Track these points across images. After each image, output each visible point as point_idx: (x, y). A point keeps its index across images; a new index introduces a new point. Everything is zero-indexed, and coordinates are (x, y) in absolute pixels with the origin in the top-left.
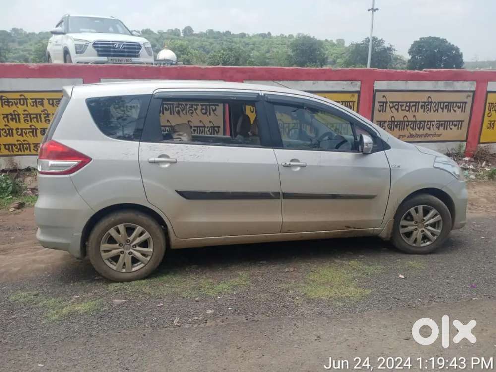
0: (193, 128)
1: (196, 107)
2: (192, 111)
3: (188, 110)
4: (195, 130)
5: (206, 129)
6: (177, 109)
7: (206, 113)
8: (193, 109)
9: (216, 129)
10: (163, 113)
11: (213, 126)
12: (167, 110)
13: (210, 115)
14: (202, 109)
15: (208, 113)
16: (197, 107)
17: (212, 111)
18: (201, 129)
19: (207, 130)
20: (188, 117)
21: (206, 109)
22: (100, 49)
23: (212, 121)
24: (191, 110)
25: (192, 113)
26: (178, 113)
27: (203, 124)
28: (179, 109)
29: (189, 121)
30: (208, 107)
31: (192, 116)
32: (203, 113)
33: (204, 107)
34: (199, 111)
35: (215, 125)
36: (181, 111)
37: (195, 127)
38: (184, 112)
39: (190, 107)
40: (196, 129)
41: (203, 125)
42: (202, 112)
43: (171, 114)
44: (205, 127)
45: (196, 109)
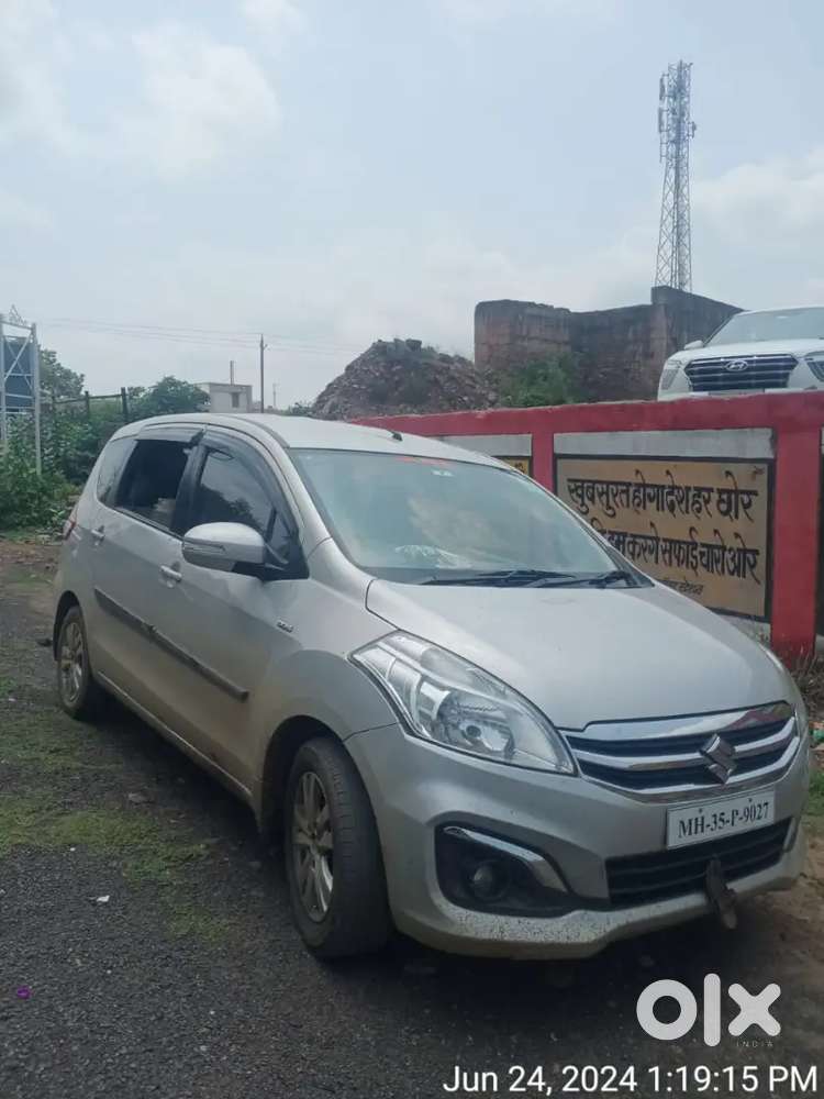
0: (700, 549)
1: (706, 496)
2: (697, 506)
3: (691, 502)
4: (702, 554)
5: (727, 553)
6: (670, 498)
7: (726, 513)
8: (701, 500)
9: (750, 556)
10: (644, 507)
11: (741, 546)
12: (651, 500)
13: (737, 517)
14: (720, 501)
15: (732, 513)
16: (709, 497)
17: (740, 507)
18: (716, 551)
19: (728, 555)
20: (691, 519)
21: (729, 503)
22: (696, 376)
23: (742, 534)
24: (698, 502)
25: (699, 510)
26: (672, 508)
27: (722, 540)
28: (674, 498)
29: (692, 529)
30: (733, 496)
31: (699, 518)
32: (722, 512)
33: (725, 497)
34: (712, 506)
35: (748, 547)
36: (676, 503)
37: (703, 545)
38: (683, 506)
39: (694, 496)
40: (705, 550)
41: (720, 543)
42: (719, 508)
43: (658, 509)
44: (723, 548)
45: (707, 501)
